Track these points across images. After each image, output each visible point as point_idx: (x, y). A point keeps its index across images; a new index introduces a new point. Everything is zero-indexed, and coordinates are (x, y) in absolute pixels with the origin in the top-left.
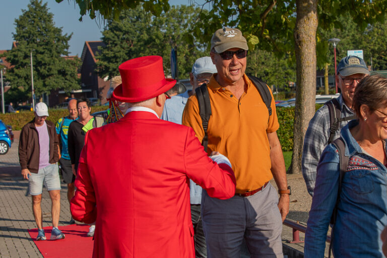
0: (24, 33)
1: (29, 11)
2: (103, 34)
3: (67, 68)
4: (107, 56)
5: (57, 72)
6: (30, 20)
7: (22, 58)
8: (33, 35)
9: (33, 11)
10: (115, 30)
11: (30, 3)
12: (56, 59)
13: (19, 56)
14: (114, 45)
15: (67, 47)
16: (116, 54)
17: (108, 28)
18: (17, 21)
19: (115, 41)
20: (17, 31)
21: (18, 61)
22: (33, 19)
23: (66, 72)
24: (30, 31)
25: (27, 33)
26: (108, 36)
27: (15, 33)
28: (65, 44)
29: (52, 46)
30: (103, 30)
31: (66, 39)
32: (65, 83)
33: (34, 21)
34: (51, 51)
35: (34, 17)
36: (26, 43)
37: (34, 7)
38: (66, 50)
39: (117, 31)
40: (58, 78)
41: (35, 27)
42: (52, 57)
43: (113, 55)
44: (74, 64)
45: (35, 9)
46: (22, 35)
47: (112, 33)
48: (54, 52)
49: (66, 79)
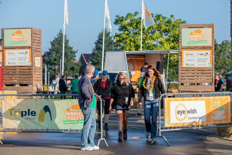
0: (55, 48)
1: (58, 38)
2: (93, 51)
3: (75, 67)
4: (94, 62)
5: (70, 68)
6: (57, 42)
7: (53, 60)
8: (59, 50)
9: (60, 38)
10: (99, 50)
11: (58, 34)
12: (70, 62)
13: (52, 59)
14: (98, 57)
15: (75, 56)
16: (99, 61)
17: (95, 48)
18: (51, 42)
19: (98, 55)
20: (52, 48)
21: (51, 62)
22: (59, 42)
23: (74, 69)
24: (58, 48)
25: (56, 49)
26: (95, 52)
27: (51, 48)
28: (74, 55)
29: (68, 56)
30: (93, 49)
31: (74, 53)
32: (73, 74)
33: (60, 43)
34: (67, 58)
35: (60, 41)
36: (55, 53)
37: (60, 36)
38: (74, 58)
39: (100, 50)
40: (70, 71)
41: (60, 46)
42: (68, 61)
43: (97, 62)
44: (78, 65)
45: (61, 37)
46: (53, 49)
47: (97, 51)
48: (69, 58)
49: (74, 72)
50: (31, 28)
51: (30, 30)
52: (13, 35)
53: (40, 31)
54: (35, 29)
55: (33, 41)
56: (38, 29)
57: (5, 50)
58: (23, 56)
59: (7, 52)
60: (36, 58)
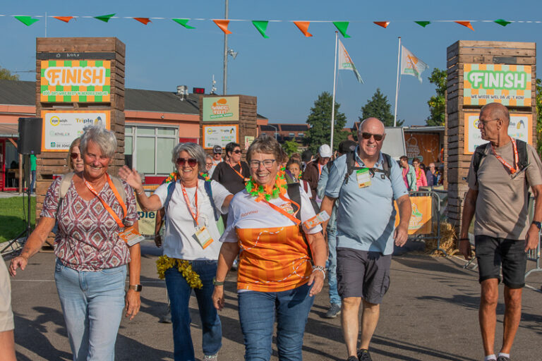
50: (239, 96)
51: (238, 98)
52: (215, 105)
53: (255, 99)
54: (245, 96)
55: (242, 114)
56: (251, 97)
57: (204, 126)
58: (228, 134)
59: (207, 128)
60: (246, 137)
